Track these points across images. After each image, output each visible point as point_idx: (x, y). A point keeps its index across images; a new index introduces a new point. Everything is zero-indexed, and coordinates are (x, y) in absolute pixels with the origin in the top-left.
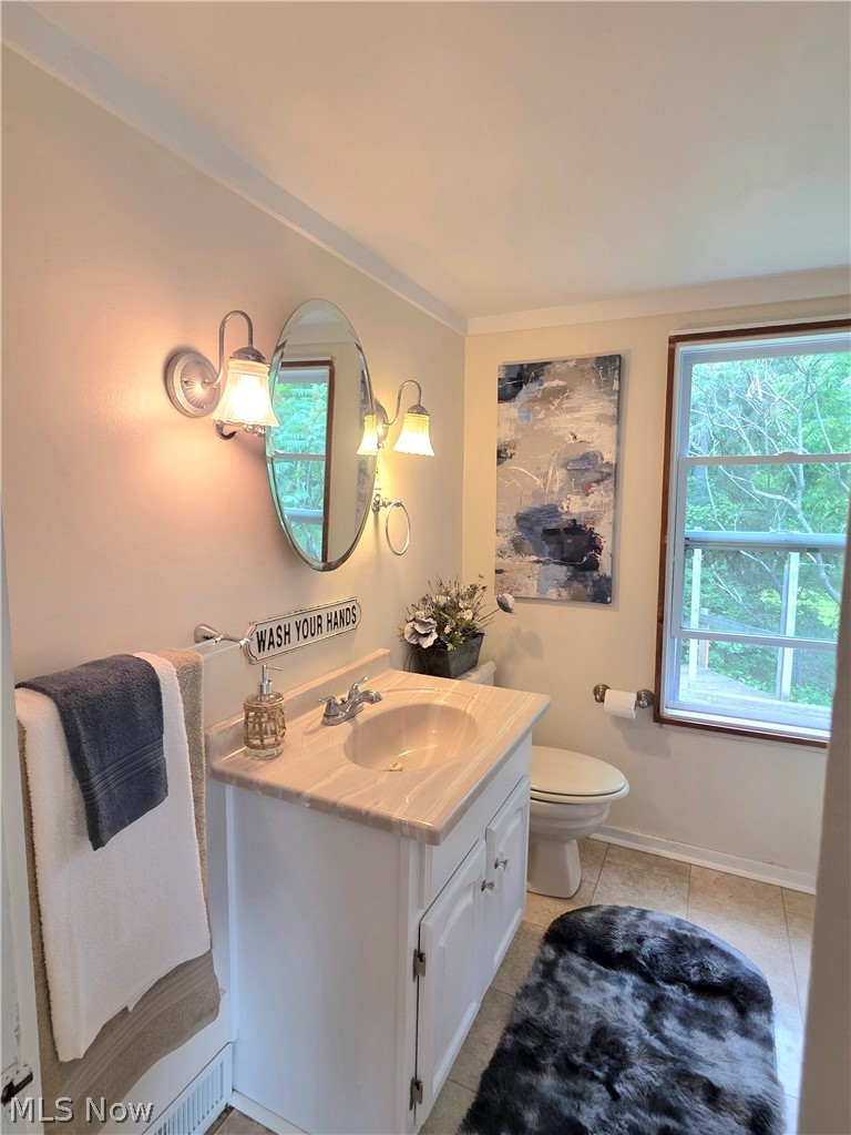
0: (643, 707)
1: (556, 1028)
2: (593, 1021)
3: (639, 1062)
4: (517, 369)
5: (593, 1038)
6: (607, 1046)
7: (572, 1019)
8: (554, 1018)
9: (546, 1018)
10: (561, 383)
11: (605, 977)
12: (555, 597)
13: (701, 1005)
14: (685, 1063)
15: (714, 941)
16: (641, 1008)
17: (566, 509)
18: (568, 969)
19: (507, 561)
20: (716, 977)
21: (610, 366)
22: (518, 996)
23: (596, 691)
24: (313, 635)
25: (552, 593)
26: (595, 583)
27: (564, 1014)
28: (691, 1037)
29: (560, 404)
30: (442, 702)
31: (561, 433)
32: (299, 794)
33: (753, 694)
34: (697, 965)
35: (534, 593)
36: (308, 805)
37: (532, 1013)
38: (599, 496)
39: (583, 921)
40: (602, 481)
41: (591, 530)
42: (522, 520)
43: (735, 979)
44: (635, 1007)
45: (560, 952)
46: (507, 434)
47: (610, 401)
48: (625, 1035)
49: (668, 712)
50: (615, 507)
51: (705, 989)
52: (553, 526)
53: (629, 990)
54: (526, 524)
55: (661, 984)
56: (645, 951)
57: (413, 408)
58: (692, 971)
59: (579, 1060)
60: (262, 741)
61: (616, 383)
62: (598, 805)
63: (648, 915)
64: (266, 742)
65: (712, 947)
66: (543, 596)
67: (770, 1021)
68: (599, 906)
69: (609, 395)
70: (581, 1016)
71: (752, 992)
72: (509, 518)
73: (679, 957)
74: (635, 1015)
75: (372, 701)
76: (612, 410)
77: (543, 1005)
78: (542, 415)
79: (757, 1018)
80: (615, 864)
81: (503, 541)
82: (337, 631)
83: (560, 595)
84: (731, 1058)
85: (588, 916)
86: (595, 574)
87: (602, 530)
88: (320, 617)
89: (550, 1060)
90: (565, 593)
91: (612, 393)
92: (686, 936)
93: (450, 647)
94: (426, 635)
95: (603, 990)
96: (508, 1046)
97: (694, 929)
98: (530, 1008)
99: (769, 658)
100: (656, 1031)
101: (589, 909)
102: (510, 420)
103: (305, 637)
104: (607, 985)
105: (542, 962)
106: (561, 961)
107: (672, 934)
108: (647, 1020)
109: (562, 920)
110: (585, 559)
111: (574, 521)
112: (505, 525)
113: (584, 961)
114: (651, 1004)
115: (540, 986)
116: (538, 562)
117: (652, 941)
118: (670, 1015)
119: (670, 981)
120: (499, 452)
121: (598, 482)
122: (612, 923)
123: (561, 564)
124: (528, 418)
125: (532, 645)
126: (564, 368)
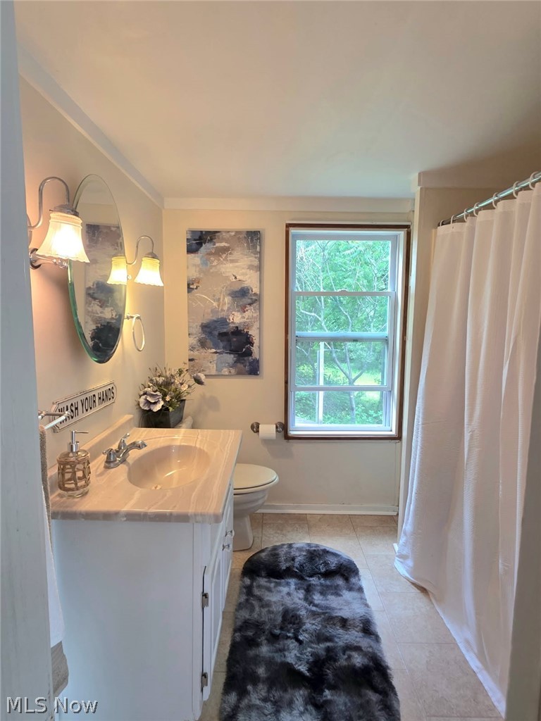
0: (279, 432)
1: (262, 620)
2: (281, 609)
3: (307, 621)
4: (199, 234)
5: (283, 617)
6: (291, 619)
7: (270, 612)
8: (260, 615)
9: (256, 616)
10: (226, 245)
11: (279, 584)
12: (227, 373)
13: (328, 583)
14: (330, 613)
15: (328, 549)
16: (301, 594)
17: (232, 320)
18: (259, 587)
19: (196, 353)
20: (333, 566)
21: (254, 237)
22: (237, 610)
23: (252, 427)
24: (91, 408)
25: (225, 371)
26: (251, 364)
27: (265, 610)
28: (327, 600)
29: (226, 257)
30: (178, 443)
31: (227, 274)
32: (117, 514)
33: (305, 422)
34: (323, 563)
35: (214, 372)
36: (125, 519)
37: (247, 617)
38: (250, 312)
39: (262, 558)
40: (252, 304)
41: (247, 332)
42: (205, 327)
43: (341, 565)
44: (298, 595)
45: (253, 579)
46: (194, 274)
47: (256, 258)
48: (298, 610)
49: (292, 433)
50: (260, 319)
51: (329, 574)
52: (225, 330)
53: (293, 587)
54: (208, 330)
55: (308, 578)
56: (297, 564)
57: (149, 254)
58: (321, 567)
59: (277, 632)
60: (76, 484)
61: (258, 247)
62: (263, 491)
63: (293, 546)
64: (79, 484)
65: (328, 552)
66: (220, 373)
67: (359, 580)
68: (267, 548)
69: (255, 254)
70: (274, 608)
71: (349, 568)
72: (197, 326)
73: (313, 562)
74: (299, 599)
75: (139, 447)
76: (256, 263)
77: (252, 609)
78: (215, 263)
79: (353, 580)
80: (270, 524)
81: (194, 341)
82: (104, 404)
83: (230, 372)
84: (348, 603)
85: (263, 555)
86: (250, 358)
87: (253, 332)
88: (94, 395)
89: (263, 638)
90: (233, 371)
91: (256, 253)
92: (315, 550)
93: (171, 409)
94: (155, 403)
95: (280, 592)
96: (238, 639)
97: (317, 546)
98: (245, 614)
99: (308, 402)
100: (311, 603)
101: (262, 551)
102: (195, 265)
103: (87, 410)
104: (281, 588)
105: (244, 587)
106: (255, 584)
107: (308, 551)
108: (306, 599)
109: (250, 560)
110: (244, 350)
111: (237, 327)
112: (194, 331)
113: (266, 580)
114: (305, 591)
115: (247, 600)
116: (216, 353)
117: (299, 558)
118: (316, 593)
119: (311, 576)
120: (188, 285)
121: (250, 304)
122: (278, 554)
123: (230, 354)
124: (206, 264)
125: (213, 403)
126: (228, 236)
